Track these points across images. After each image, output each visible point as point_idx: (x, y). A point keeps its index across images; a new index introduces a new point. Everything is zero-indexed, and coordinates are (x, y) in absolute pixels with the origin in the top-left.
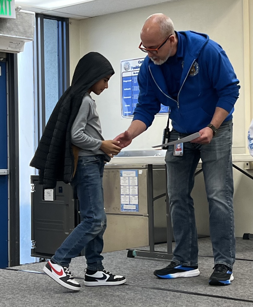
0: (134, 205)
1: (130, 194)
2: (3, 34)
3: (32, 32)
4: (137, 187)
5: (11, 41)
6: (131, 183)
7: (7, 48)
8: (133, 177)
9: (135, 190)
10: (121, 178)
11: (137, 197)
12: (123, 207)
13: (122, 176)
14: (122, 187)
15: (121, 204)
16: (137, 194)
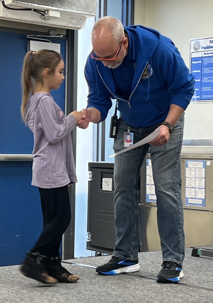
0: (200, 199)
1: (197, 187)
2: (64, 9)
3: (95, 7)
4: (204, 180)
5: (72, 16)
6: (197, 174)
7: (68, 24)
8: (200, 169)
9: (202, 182)
10: (187, 169)
11: (204, 190)
12: (188, 200)
13: (187, 166)
14: (187, 179)
15: (186, 198)
16: (204, 187)
